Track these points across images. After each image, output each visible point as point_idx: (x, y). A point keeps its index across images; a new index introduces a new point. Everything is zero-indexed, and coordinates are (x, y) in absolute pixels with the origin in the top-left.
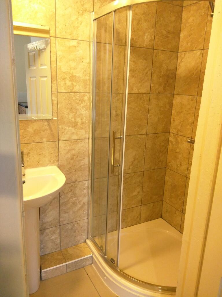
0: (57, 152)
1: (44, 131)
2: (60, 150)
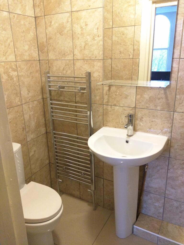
0: (171, 123)
1: (159, 99)
2: (174, 121)
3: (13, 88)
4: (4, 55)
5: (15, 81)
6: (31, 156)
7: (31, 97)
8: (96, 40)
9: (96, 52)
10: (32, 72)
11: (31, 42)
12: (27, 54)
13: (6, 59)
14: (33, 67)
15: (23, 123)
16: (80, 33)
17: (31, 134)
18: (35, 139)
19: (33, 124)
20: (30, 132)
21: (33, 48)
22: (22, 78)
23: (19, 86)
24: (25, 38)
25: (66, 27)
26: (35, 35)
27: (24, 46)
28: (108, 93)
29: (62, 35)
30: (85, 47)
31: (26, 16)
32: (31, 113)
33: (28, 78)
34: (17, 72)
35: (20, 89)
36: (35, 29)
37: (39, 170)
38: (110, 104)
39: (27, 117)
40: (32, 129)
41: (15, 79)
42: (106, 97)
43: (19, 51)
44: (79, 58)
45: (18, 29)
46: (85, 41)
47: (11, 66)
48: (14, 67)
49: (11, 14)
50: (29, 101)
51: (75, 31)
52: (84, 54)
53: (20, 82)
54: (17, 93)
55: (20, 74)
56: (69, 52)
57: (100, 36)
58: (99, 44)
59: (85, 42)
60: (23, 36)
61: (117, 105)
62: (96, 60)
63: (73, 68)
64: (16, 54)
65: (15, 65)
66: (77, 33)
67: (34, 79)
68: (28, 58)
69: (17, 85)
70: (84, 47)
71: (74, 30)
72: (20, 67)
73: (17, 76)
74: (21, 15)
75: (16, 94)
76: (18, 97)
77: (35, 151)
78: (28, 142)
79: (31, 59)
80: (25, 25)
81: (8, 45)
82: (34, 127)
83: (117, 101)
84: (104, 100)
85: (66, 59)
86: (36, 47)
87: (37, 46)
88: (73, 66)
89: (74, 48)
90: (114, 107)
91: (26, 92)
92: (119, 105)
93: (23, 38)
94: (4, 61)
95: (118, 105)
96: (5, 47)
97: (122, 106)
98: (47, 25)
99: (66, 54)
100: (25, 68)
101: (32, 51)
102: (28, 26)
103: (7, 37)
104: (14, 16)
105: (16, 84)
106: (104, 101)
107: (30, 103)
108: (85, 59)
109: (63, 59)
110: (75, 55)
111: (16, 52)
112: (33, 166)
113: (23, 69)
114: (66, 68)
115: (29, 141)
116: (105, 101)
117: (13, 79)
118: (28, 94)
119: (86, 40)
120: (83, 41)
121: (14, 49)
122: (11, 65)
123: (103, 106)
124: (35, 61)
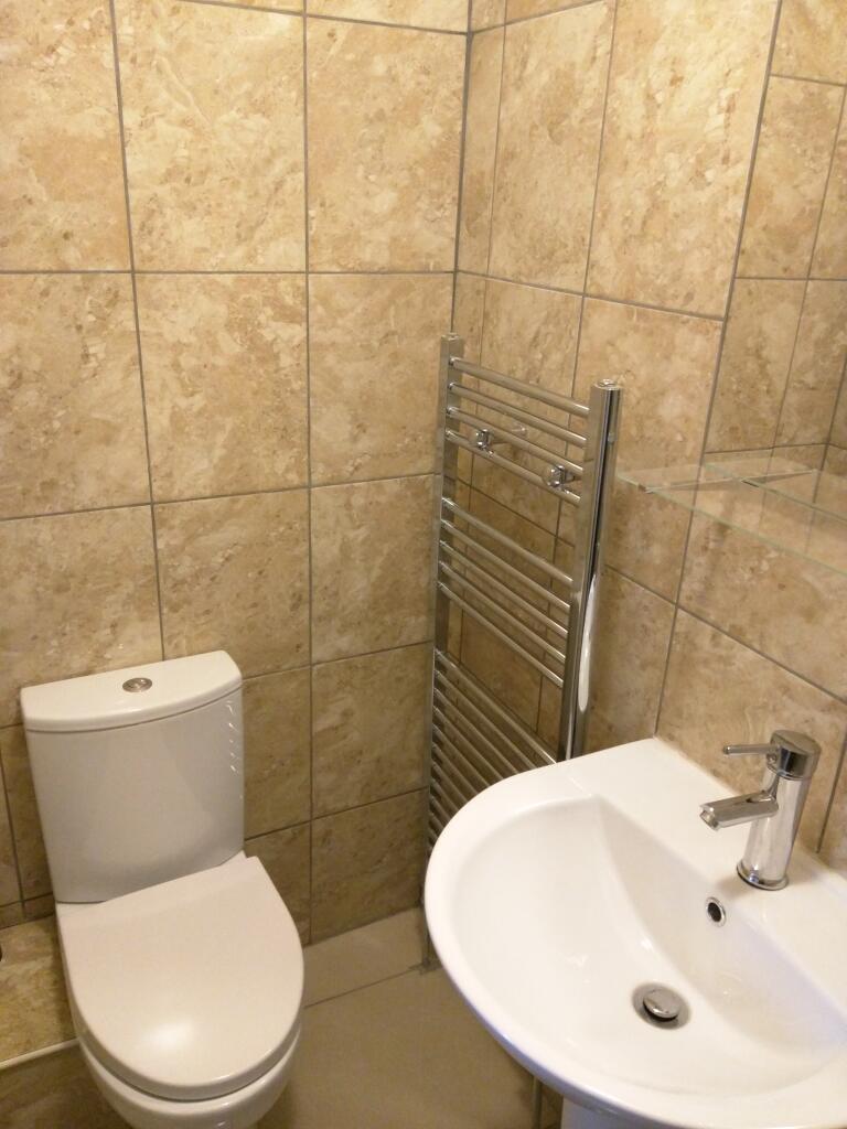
3: (268, 403)
4: (239, 236)
5: (284, 372)
6: (324, 730)
7: (368, 457)
8: (709, 184)
9: (695, 266)
10: (394, 333)
11: (421, 172)
12: (381, 236)
13: (250, 257)
14: (409, 304)
15: (301, 574)
16: (636, 130)
17: (341, 632)
18: (361, 659)
19: (358, 586)
20: (336, 623)
21: (423, 204)
22: (330, 359)
23: (305, 395)
24: (381, 151)
25: (580, 93)
26: (451, 131)
27: (367, 194)
28: (715, 541)
29: (558, 143)
30: (649, 222)
31: (407, 33)
32: (357, 532)
33: (367, 359)
34: (304, 325)
35: (309, 411)
36: (456, 103)
37: (356, 803)
38: (712, 618)
39: (326, 549)
40: (346, 612)
41: (286, 361)
42: (699, 565)
43: (335, 220)
44: (608, 291)
45: (345, 102)
46: (654, 184)
47: (271, 294)
48: (289, 300)
49: (313, 25)
50: (352, 474)
51: (615, 118)
52: (638, 268)
53: (312, 378)
54: (290, 430)
55: (318, 336)
56: (571, 244)
57: (737, 162)
58: (722, 214)
59: (651, 193)
60: (372, 141)
61: (749, 637)
62: (686, 317)
63: (572, 344)
64: (311, 233)
65: (299, 288)
66: (622, 134)
67: (401, 368)
68: (383, 259)
69: (292, 392)
70: (644, 223)
71: (615, 110)
72: (325, 301)
73: (298, 346)
74: (378, 28)
75: (285, 434)
76: (294, 447)
77: (346, 714)
78: (314, 664)
79: (401, 263)
80: (394, 79)
81: (272, 187)
82: (363, 601)
83: (754, 614)
84: (687, 579)
85: (553, 285)
86: (448, 201)
87: (456, 194)
88: (575, 333)
89: (596, 222)
90: (732, 648)
91: (346, 429)
92: (761, 644)
93: (369, 149)
94: (234, 269)
95: (757, 646)
96: (250, 197)
97: (776, 654)
98: (507, 77)
99: (560, 254)
100: (359, 310)
101: (417, 223)
102: (412, 84)
103: (271, 148)
104: (331, 35)
105: (289, 382)
106: (684, 586)
107: (356, 484)
108: (636, 300)
109: (542, 280)
110: (595, 268)
111: (314, 224)
112: (323, 780)
113: (341, 313)
114: (548, 334)
115: (319, 663)
116: (691, 586)
117: (276, 357)
118: (355, 439)
119: (660, 178)
120: (644, 185)
121: (307, 209)
122: (275, 288)
123: (672, 614)
124: (429, 272)
